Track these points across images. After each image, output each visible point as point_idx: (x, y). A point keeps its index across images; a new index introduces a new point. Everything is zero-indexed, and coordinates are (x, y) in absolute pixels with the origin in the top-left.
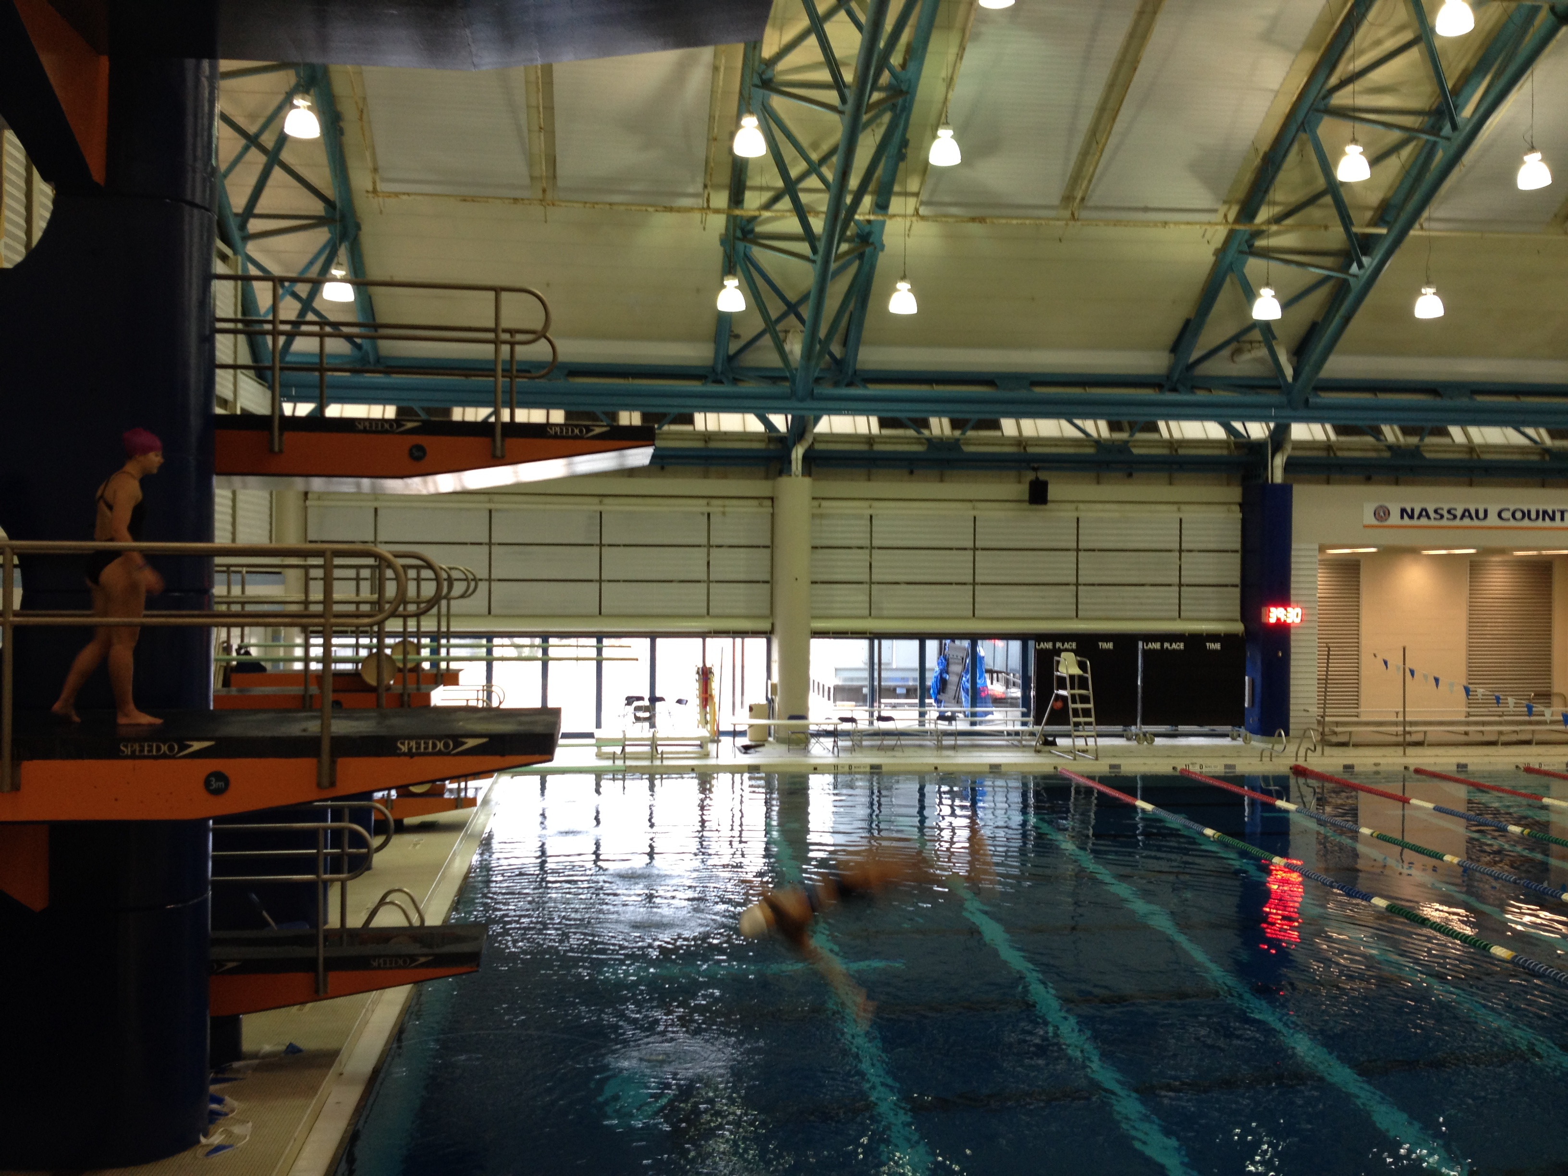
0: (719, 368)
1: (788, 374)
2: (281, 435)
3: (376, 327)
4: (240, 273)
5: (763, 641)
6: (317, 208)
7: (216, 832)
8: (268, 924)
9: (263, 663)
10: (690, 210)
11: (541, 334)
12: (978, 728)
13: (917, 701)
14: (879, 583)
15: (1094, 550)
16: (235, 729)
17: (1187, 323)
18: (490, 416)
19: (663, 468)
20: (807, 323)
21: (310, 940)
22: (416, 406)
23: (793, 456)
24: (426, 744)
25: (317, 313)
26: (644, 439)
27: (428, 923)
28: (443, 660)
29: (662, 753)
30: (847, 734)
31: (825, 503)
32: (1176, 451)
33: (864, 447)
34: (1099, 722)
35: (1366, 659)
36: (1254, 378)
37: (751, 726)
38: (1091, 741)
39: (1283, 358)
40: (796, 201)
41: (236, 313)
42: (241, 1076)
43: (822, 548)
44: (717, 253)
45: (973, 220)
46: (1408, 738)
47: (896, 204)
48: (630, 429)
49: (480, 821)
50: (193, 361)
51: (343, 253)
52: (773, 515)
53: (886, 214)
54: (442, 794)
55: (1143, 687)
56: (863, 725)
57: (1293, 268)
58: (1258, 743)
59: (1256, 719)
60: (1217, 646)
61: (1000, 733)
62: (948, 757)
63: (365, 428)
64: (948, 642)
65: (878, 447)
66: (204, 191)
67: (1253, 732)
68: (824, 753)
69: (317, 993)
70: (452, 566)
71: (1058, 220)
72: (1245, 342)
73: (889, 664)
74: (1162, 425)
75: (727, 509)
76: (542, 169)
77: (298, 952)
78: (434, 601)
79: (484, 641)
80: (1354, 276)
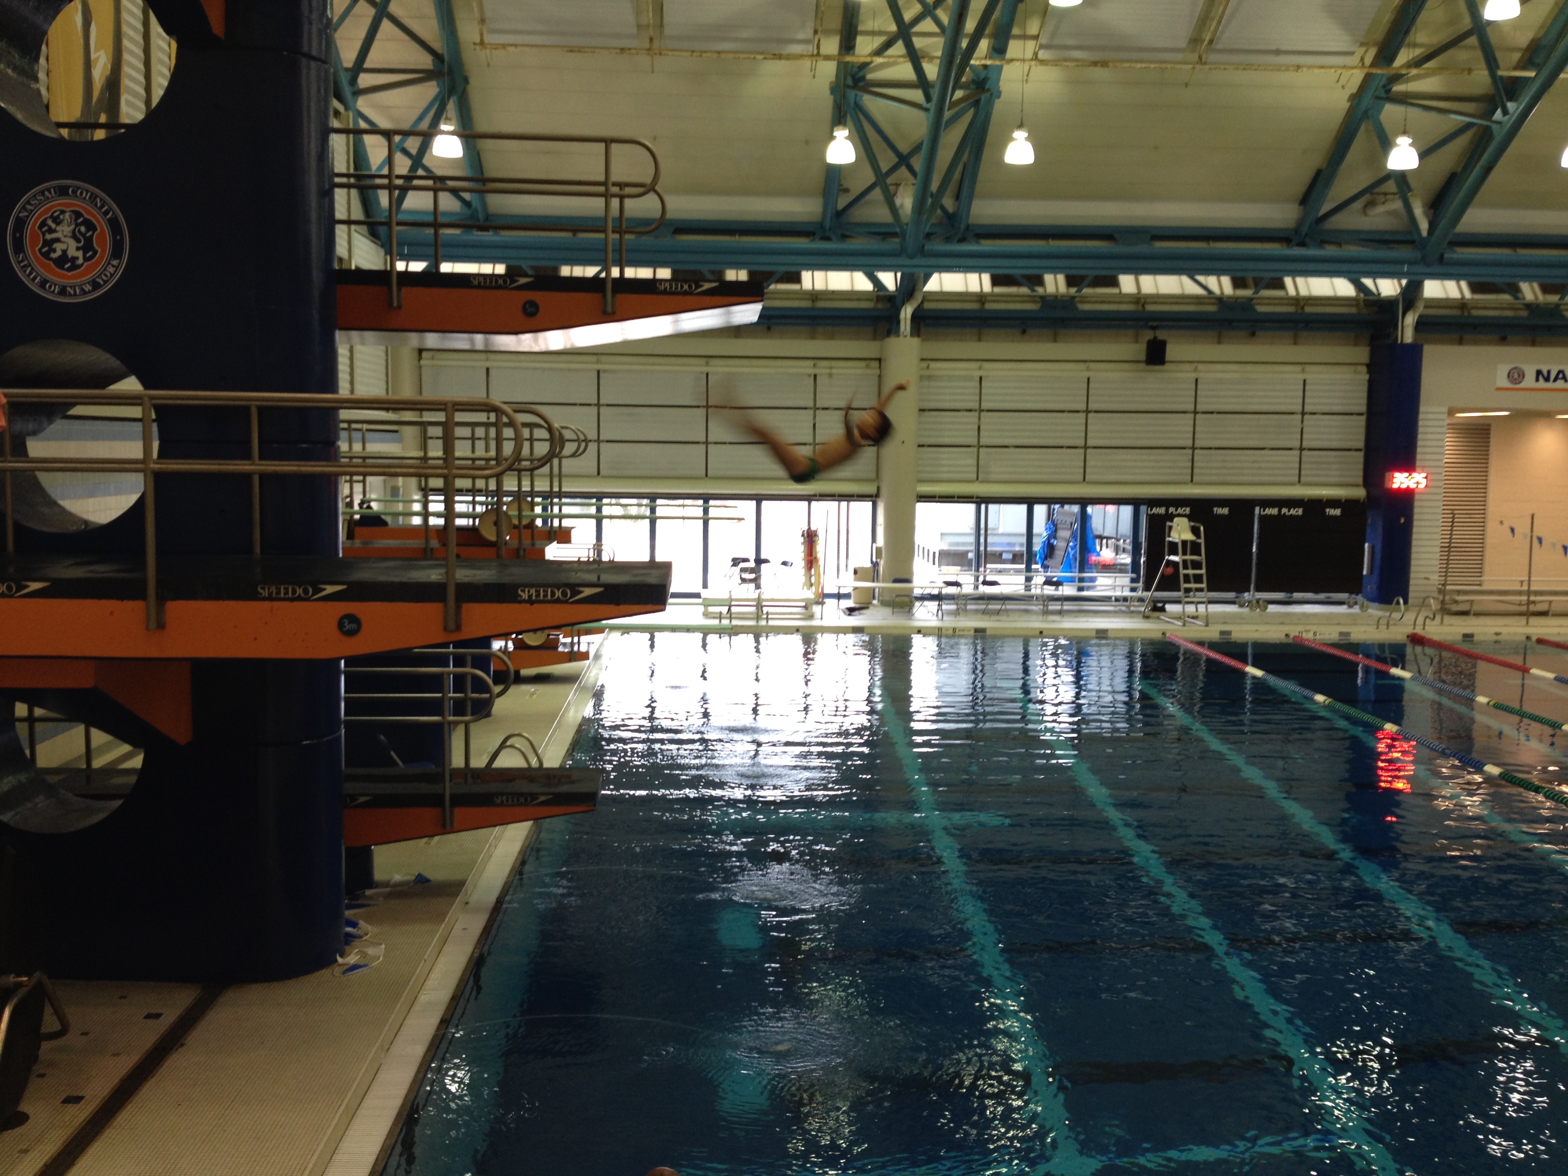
0: (827, 224)
1: (898, 230)
2: (399, 290)
3: (485, 181)
4: (351, 126)
5: (868, 505)
6: (425, 61)
7: (347, 674)
8: (396, 764)
9: (383, 517)
10: (801, 56)
11: (650, 188)
12: (1085, 593)
13: (1023, 566)
14: (987, 447)
15: (1212, 413)
16: (364, 574)
17: (1318, 173)
18: (600, 272)
19: (769, 328)
20: (919, 177)
21: (437, 778)
22: (525, 265)
23: (902, 315)
24: (546, 592)
25: (426, 169)
26: (752, 295)
27: (546, 765)
28: (556, 516)
29: (767, 613)
30: (951, 598)
31: (933, 365)
32: (1303, 308)
33: (975, 306)
34: (1210, 589)
35: (1492, 526)
36: (1386, 232)
37: (855, 589)
38: (1202, 608)
39: (1418, 211)
40: (909, 46)
41: (348, 168)
42: (372, 902)
43: (930, 410)
44: (827, 102)
45: (1095, 64)
46: (1532, 608)
47: (1014, 48)
48: (737, 284)
49: (592, 674)
50: (314, 216)
51: (451, 107)
52: (880, 376)
53: (1004, 59)
54: (557, 648)
55: (1258, 554)
56: (968, 589)
57: (1433, 115)
58: (1375, 611)
59: (1374, 586)
60: (1337, 512)
61: (1107, 599)
62: (1054, 621)
63: (479, 283)
64: (1057, 506)
65: (989, 306)
66: (320, 44)
67: (1372, 600)
68: (929, 616)
69: (445, 827)
70: (563, 425)
71: (1185, 63)
72: (1378, 194)
73: (994, 529)
74: (1288, 281)
75: (834, 371)
76: (649, 17)
77: (424, 788)
78: (547, 460)
79: (594, 501)
80: (1499, 123)
